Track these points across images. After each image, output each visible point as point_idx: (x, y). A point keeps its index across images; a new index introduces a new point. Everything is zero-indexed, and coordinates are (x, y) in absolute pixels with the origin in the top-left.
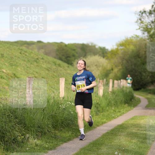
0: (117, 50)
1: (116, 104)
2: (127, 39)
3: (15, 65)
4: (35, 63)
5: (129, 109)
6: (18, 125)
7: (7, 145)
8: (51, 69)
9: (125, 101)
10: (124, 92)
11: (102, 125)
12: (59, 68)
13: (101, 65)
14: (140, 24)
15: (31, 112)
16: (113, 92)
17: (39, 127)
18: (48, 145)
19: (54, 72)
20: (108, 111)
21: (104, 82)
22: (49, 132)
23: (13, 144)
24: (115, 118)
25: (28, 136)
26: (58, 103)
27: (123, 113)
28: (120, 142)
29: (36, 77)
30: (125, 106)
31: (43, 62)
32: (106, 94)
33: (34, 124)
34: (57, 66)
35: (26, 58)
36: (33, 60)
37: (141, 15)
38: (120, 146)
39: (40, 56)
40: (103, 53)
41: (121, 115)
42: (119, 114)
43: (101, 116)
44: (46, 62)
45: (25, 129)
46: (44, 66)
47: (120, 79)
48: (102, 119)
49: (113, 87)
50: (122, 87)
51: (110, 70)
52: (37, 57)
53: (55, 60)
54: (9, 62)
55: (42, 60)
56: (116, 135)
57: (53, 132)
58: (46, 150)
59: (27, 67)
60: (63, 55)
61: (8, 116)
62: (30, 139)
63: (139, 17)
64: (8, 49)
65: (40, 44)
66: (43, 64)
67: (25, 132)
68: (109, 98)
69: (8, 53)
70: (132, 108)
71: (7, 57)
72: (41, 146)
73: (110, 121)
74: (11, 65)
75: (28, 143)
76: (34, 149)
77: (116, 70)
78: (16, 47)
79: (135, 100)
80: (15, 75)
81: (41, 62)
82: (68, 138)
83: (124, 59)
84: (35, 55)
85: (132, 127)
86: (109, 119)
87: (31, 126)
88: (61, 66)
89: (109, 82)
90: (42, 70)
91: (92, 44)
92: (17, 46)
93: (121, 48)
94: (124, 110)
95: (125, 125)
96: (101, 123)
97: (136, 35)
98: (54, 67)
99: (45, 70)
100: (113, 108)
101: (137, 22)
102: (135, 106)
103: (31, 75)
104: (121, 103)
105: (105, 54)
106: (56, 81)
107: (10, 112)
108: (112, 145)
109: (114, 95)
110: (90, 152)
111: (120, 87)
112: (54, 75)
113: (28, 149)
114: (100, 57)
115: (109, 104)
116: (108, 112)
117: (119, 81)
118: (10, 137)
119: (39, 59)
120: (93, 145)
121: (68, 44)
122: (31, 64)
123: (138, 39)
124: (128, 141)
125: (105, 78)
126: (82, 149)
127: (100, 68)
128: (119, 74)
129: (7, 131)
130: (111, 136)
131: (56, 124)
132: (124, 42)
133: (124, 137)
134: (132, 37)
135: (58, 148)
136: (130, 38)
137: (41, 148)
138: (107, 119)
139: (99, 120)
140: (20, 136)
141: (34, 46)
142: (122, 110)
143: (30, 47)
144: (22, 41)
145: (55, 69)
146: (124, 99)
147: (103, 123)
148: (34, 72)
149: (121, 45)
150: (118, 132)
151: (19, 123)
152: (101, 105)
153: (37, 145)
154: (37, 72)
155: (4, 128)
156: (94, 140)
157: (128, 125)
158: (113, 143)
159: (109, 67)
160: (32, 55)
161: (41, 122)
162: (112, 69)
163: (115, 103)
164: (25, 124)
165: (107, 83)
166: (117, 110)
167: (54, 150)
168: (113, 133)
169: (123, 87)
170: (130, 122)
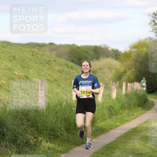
0: (130, 52)
1: (130, 108)
2: (141, 41)
3: (27, 67)
4: (47, 66)
5: (143, 112)
6: (31, 128)
7: (19, 148)
8: (63, 71)
9: (139, 104)
10: (137, 95)
11: (115, 128)
12: (72, 71)
13: (114, 67)
14: (154, 26)
15: (43, 115)
16: (127, 95)
17: (52, 130)
18: (61, 149)
19: (67, 74)
20: (121, 114)
21: (117, 85)
22: (62, 135)
23: (25, 147)
24: (128, 122)
25: (40, 139)
26: (71, 106)
27: (137, 116)
28: (134, 146)
29: (48, 80)
30: (138, 109)
31: (55, 64)
32: (119, 97)
33: (46, 127)
34: (69, 68)
35: (38, 60)
36: (45, 62)
37: (154, 17)
38: (133, 150)
39: (52, 59)
40: (116, 56)
41: (134, 118)
42: (132, 117)
43: (114, 119)
44: (58, 64)
45: (37, 132)
46: (57, 68)
47: (133, 82)
48: (115, 122)
49: (126, 89)
50: (135, 90)
51: (123, 73)
52: (49, 59)
53: (68, 62)
54: (21, 64)
55: (54, 62)
56: (129, 139)
57: (66, 135)
58: (59, 154)
59: (39, 69)
60: (75, 57)
61: (20, 118)
62: (42, 142)
63: (152, 19)
64: (19, 51)
65: (52, 46)
66: (56, 66)
67: (38, 135)
68: (122, 100)
69: (20, 55)
70: (146, 111)
71: (18, 59)
72: (53, 149)
73: (123, 124)
74: (23, 67)
75: (41, 146)
76: (47, 152)
77: (129, 73)
78: (27, 49)
79: (149, 103)
80: (26, 77)
81: (54, 65)
82: (81, 142)
83: (137, 61)
84: (48, 57)
85: (145, 130)
86: (122, 122)
87: (43, 129)
88: (74, 68)
89: (122, 84)
90: (55, 72)
91: (104, 46)
92: (29, 48)
93: (134, 50)
94: (138, 113)
95: (138, 129)
96: (114, 126)
97: (150, 38)
98: (66, 69)
99: (57, 72)
100: (126, 111)
101: (150, 24)
102: (149, 109)
103: (43, 77)
104: (135, 106)
105: (118, 57)
106: (68, 84)
107: (22, 115)
108: (126, 149)
109: (127, 98)
110: (103, 155)
111: (134, 90)
112: (66, 77)
113: (40, 152)
114: (112, 59)
115: (122, 107)
116: (122, 116)
117: (133, 84)
118: (22, 140)
119: (51, 61)
120: (106, 149)
121: (81, 46)
122: (43, 66)
123: (152, 41)
124: (142, 145)
125: (118, 80)
126: (95, 153)
127: (113, 71)
128: (132, 77)
129: (19, 134)
130: (125, 139)
131: (69, 127)
132: (137, 44)
133: (138, 141)
134: (146, 39)
135: (71, 151)
136: (144, 40)
137: (54, 151)
138: (120, 123)
139: (113, 123)
140: (32, 139)
141: (46, 48)
142: (136, 113)
143: (42, 49)
144: (34, 43)
145: (68, 71)
146: (137, 102)
147: (116, 126)
148: (46, 75)
149: (135, 47)
150: (131, 135)
151: (31, 126)
152: (114, 109)
153: (49, 149)
154: (49, 75)
155: (16, 131)
156: (108, 143)
157: (142, 128)
158: (126, 147)
159: (122, 69)
160: (44, 57)
161: (53, 125)
162: (125, 72)
163: (128, 106)
164: (37, 127)
165: (120, 86)
166: (131, 114)
167: (67, 154)
168: (126, 137)
169: (137, 90)
170: (143, 126)
